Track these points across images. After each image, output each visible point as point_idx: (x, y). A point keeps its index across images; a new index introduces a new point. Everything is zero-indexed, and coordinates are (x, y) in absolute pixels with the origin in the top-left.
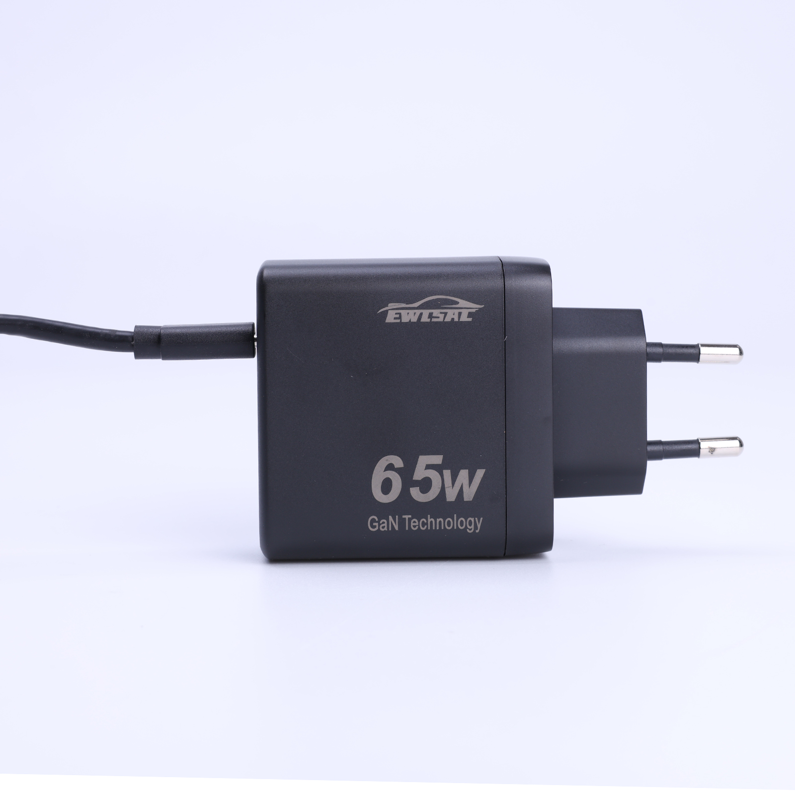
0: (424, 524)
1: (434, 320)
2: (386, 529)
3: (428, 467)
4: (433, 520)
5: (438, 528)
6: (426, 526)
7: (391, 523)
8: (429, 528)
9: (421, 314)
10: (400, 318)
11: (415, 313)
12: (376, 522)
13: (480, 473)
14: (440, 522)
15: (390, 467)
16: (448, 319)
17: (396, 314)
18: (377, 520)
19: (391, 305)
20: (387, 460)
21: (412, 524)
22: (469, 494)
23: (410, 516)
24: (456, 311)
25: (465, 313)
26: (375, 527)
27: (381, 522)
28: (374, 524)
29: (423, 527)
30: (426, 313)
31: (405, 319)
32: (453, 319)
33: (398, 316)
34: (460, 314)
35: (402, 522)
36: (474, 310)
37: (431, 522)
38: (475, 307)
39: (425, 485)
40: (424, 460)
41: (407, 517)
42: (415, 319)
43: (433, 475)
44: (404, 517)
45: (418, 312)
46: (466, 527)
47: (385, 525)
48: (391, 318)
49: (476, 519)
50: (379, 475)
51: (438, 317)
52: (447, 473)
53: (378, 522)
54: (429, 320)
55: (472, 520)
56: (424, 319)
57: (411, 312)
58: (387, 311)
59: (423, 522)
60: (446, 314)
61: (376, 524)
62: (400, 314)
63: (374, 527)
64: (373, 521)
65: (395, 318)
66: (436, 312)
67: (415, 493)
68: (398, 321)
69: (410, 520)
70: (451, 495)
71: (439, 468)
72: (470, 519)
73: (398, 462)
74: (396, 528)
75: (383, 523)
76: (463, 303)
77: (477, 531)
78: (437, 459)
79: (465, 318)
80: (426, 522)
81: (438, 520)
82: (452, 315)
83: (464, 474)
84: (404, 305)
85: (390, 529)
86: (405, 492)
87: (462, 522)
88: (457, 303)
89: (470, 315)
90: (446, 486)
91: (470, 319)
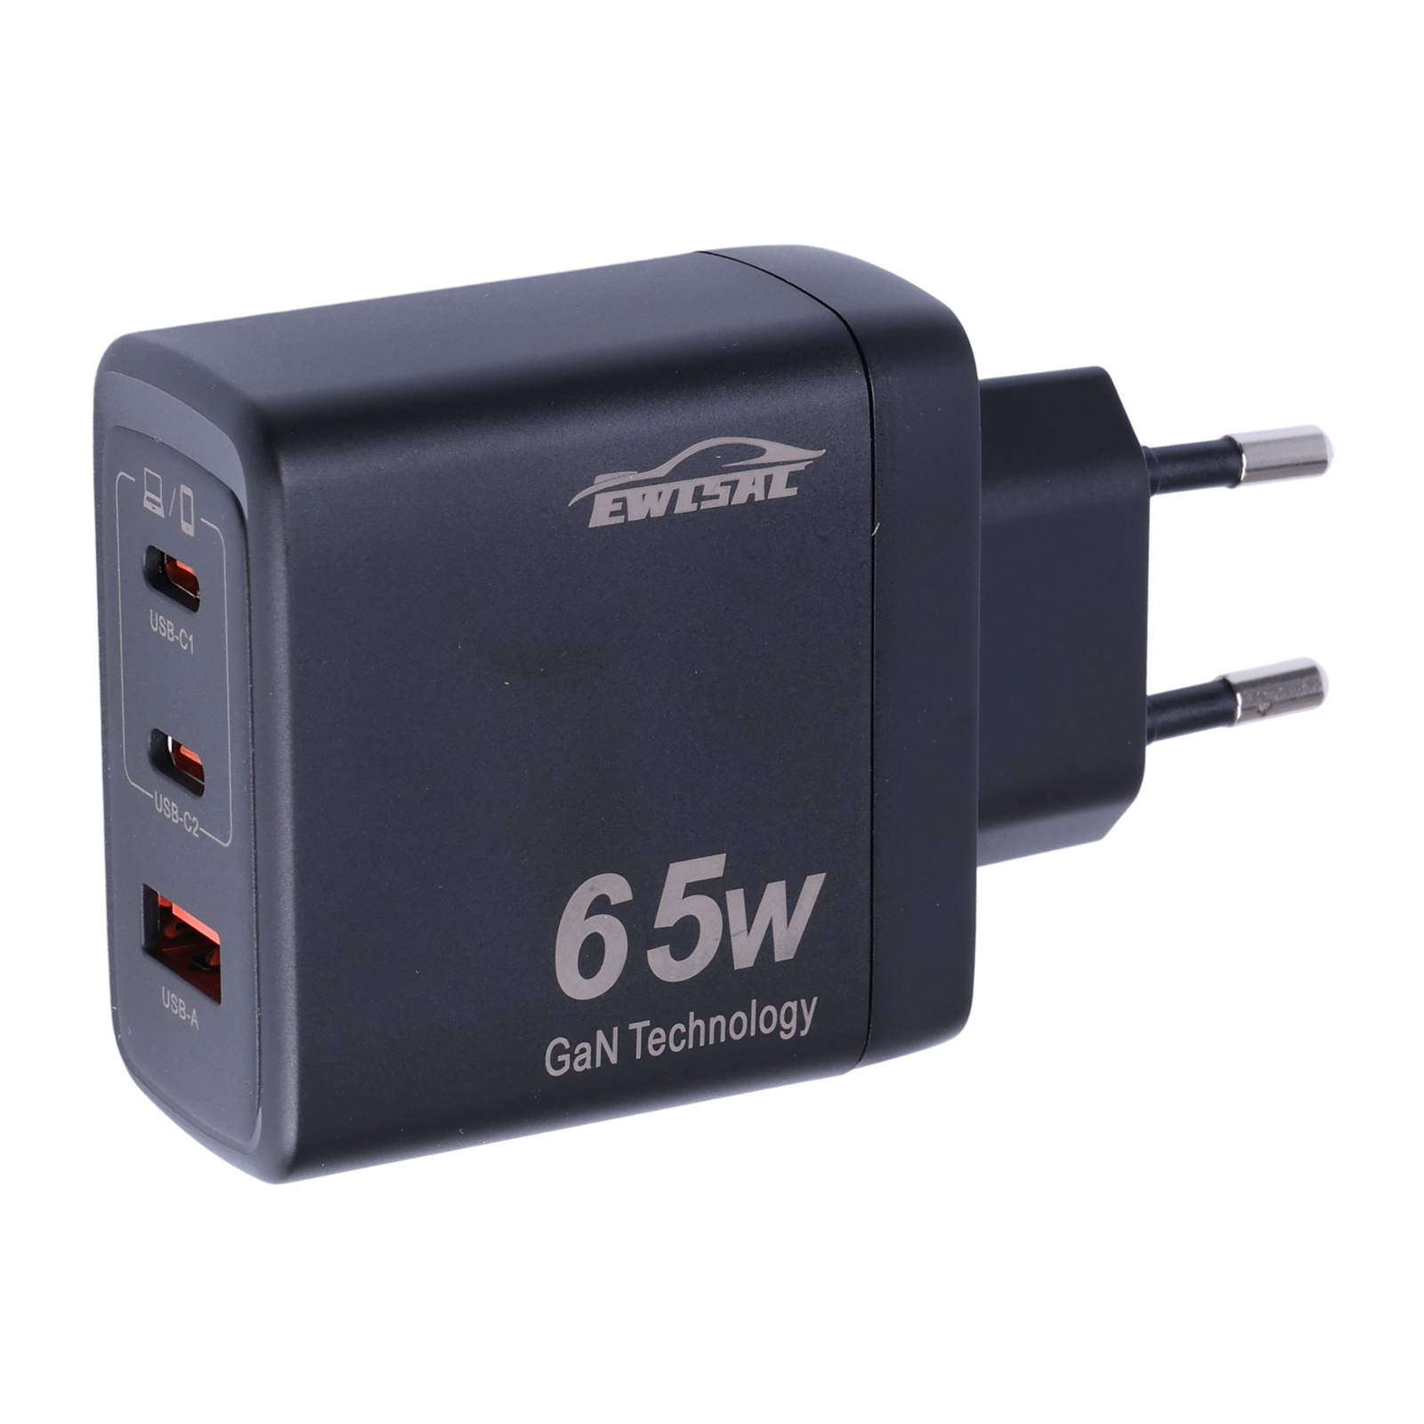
0: (679, 1037)
1: (706, 505)
2: (587, 1065)
3: (692, 889)
4: (701, 1023)
5: (711, 1042)
6: (683, 1042)
7: (606, 1047)
8: (691, 1046)
9: (675, 494)
10: (624, 511)
11: (660, 494)
12: (566, 1052)
13: (813, 885)
14: (718, 1025)
15: (601, 905)
16: (740, 498)
17: (615, 501)
18: (567, 1046)
19: (602, 480)
20: (592, 889)
21: (651, 1041)
22: (786, 947)
23: (647, 1023)
24: (760, 475)
25: (780, 476)
26: (562, 1064)
27: (577, 1052)
28: (560, 1058)
29: (677, 1044)
30: (686, 488)
31: (636, 513)
32: (752, 496)
33: (618, 506)
34: (768, 480)
35: (627, 1041)
36: (801, 467)
37: (698, 1028)
38: (802, 456)
39: (683, 937)
40: (681, 873)
41: (638, 1026)
42: (659, 510)
43: (703, 908)
44: (632, 1026)
45: (667, 489)
46: (779, 1027)
47: (587, 1055)
48: (601, 516)
49: (803, 1002)
50: (573, 928)
51: (717, 497)
52: (736, 898)
53: (571, 1051)
54: (693, 507)
55: (793, 1005)
56: (685, 505)
57: (651, 491)
58: (591, 498)
59: (678, 1030)
60: (734, 485)
61: (565, 1058)
62: (624, 500)
63: (557, 1065)
64: (559, 1049)
65: (613, 514)
66: (711, 484)
67: (661, 962)
68: (620, 519)
69: (646, 1032)
70: (745, 955)
71: (713, 889)
72: (789, 1004)
73: (617, 888)
74: (613, 1059)
75: (583, 1051)
76: (775, 451)
77: (803, 1033)
78: (712, 866)
79: (780, 490)
80: (683, 1029)
81: (713, 1021)
82: (749, 486)
83: (775, 892)
84: (633, 476)
85: (598, 1064)
86: (636, 960)
87: (769, 1014)
88: (762, 452)
89: (793, 479)
90: (733, 930)
91: (793, 491)
